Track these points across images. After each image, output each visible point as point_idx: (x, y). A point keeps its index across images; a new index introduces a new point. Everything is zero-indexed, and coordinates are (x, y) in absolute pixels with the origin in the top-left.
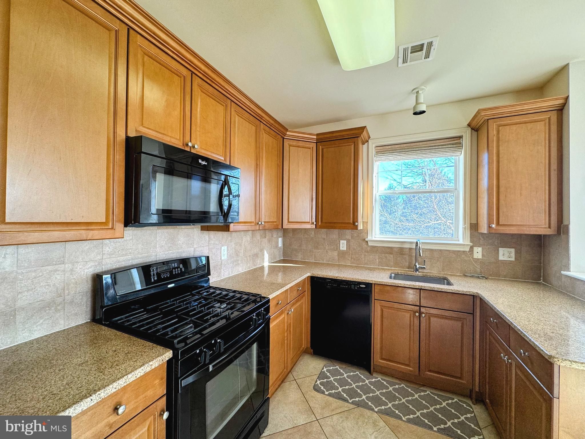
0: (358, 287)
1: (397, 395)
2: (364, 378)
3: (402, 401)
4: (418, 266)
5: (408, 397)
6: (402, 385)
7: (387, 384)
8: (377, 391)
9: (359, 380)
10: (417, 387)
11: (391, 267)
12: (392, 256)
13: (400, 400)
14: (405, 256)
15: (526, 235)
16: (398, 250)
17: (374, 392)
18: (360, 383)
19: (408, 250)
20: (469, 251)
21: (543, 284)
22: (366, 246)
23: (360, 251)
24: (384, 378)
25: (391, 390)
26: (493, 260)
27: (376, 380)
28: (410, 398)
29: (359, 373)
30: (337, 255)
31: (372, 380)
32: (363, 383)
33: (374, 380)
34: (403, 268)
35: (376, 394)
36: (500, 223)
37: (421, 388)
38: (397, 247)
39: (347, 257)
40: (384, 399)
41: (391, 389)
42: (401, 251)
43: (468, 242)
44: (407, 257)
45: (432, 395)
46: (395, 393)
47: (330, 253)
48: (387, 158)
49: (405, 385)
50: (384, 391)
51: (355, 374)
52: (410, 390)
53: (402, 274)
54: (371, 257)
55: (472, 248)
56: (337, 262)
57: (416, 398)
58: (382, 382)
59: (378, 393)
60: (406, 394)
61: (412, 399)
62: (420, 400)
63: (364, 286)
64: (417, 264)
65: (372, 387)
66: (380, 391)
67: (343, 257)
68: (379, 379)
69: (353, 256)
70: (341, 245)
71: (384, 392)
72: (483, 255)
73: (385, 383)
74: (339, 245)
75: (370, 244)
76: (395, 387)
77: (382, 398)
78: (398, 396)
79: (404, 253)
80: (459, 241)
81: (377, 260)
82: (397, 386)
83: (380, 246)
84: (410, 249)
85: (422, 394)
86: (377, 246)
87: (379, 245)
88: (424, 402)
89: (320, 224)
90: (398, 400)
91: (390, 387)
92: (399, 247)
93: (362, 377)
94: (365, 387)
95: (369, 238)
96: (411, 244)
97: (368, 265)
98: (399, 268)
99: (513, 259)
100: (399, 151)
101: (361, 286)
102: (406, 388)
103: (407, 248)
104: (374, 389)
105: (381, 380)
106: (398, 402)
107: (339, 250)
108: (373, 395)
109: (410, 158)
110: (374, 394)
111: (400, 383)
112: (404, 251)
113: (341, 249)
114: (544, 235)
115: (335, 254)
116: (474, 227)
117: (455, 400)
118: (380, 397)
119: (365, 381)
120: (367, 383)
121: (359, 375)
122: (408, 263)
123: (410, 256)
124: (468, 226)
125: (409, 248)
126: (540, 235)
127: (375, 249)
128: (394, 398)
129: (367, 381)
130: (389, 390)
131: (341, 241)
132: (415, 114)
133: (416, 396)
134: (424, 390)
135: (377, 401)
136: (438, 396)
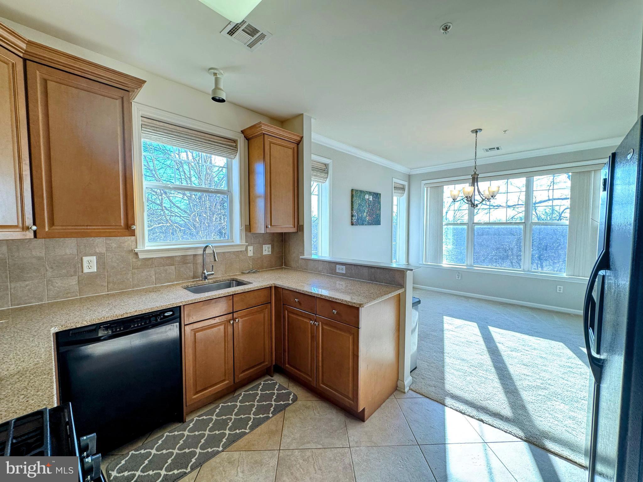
0: (162, 317)
1: (224, 417)
2: (179, 433)
3: (233, 419)
4: (206, 273)
5: (234, 411)
6: (220, 405)
7: (208, 417)
8: (205, 432)
9: (176, 439)
10: (231, 396)
11: (172, 282)
12: (173, 267)
13: (231, 419)
14: (189, 265)
15: (276, 233)
16: (181, 259)
17: (203, 436)
18: (180, 441)
19: (192, 257)
20: (245, 250)
21: (285, 268)
22: (134, 260)
23: (125, 269)
24: (199, 414)
25: (216, 419)
26: (259, 256)
27: (194, 422)
28: (236, 410)
29: (168, 434)
30: (76, 282)
31: (190, 427)
32: (184, 439)
33: (191, 425)
34: (187, 279)
35: (206, 436)
36: (272, 225)
37: (236, 394)
38: (179, 256)
39: (99, 282)
40: (217, 432)
41: (214, 417)
42: (184, 259)
43: (244, 243)
44: (191, 265)
45: (247, 393)
46: (221, 418)
47: (59, 283)
48: (160, 139)
49: (222, 403)
50: (211, 425)
51: (163, 439)
52: (229, 404)
53: (192, 286)
54: (144, 274)
55: (247, 247)
56: (77, 296)
57: (240, 406)
58: (201, 419)
59: (207, 433)
60: (230, 410)
61: (237, 409)
62: (243, 404)
63: (171, 313)
64: (205, 271)
65: (197, 433)
66: (208, 429)
67: (90, 284)
68: (195, 419)
69: (111, 279)
70: (85, 265)
71: (211, 427)
72: (254, 253)
73: (205, 417)
74: (80, 266)
75: (141, 256)
76: (216, 412)
77: (216, 433)
78: (226, 417)
79: (187, 261)
80: (233, 242)
81: (154, 277)
82: (218, 410)
83: (157, 258)
84: (195, 256)
85: (240, 398)
86: (153, 258)
87: (155, 257)
88: (247, 404)
89: (47, 230)
90: (229, 421)
91: (212, 417)
92: (182, 256)
93: (176, 433)
94: (190, 440)
95: (139, 249)
96: (196, 250)
97: (139, 286)
98: (182, 281)
99: (270, 253)
100: (176, 134)
101: (166, 314)
102: (225, 405)
103: (191, 255)
104: (200, 432)
105: (198, 418)
106: (231, 422)
107: (80, 274)
108: (204, 439)
109: (188, 147)
110: (205, 437)
111: (217, 405)
112: (187, 260)
113: (86, 270)
114: (285, 233)
115: (73, 281)
116: (249, 228)
117: (262, 383)
118: (212, 434)
119: (183, 435)
120: (187, 435)
121: (171, 434)
122: (193, 273)
123: (195, 264)
124: (243, 227)
125: (193, 255)
126: (282, 233)
127: (149, 262)
128: (225, 423)
129: (186, 433)
130: (214, 420)
131: (84, 258)
132: (214, 99)
133: (238, 404)
134: (239, 394)
135: (213, 441)
136: (252, 389)
